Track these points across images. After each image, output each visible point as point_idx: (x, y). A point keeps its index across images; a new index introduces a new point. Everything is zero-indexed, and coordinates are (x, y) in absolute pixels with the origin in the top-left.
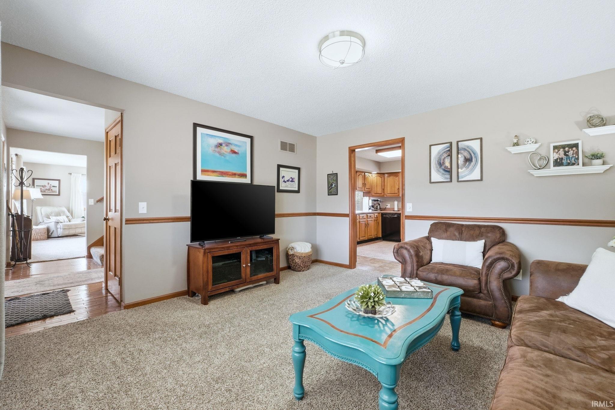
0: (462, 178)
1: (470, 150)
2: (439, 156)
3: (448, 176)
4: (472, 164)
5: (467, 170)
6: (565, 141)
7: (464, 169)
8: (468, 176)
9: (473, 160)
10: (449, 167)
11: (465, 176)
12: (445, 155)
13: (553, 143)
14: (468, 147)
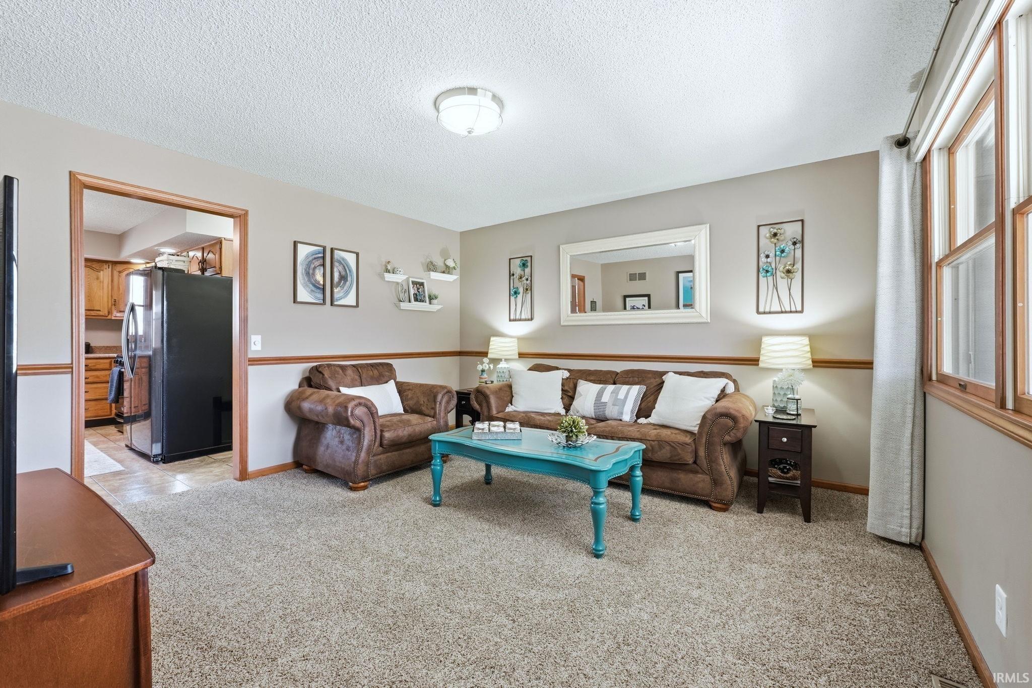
0: (337, 300)
1: (345, 265)
2: (306, 263)
3: (321, 296)
4: (348, 283)
5: (342, 291)
6: (418, 278)
7: (339, 289)
8: (343, 300)
9: (349, 279)
10: (322, 282)
11: (341, 299)
12: (317, 263)
13: (412, 278)
14: (343, 259)
